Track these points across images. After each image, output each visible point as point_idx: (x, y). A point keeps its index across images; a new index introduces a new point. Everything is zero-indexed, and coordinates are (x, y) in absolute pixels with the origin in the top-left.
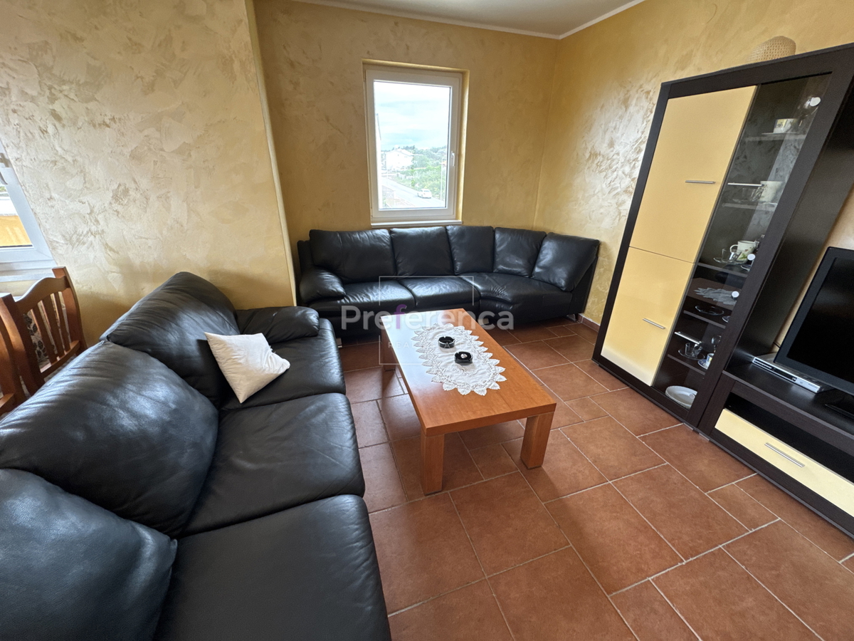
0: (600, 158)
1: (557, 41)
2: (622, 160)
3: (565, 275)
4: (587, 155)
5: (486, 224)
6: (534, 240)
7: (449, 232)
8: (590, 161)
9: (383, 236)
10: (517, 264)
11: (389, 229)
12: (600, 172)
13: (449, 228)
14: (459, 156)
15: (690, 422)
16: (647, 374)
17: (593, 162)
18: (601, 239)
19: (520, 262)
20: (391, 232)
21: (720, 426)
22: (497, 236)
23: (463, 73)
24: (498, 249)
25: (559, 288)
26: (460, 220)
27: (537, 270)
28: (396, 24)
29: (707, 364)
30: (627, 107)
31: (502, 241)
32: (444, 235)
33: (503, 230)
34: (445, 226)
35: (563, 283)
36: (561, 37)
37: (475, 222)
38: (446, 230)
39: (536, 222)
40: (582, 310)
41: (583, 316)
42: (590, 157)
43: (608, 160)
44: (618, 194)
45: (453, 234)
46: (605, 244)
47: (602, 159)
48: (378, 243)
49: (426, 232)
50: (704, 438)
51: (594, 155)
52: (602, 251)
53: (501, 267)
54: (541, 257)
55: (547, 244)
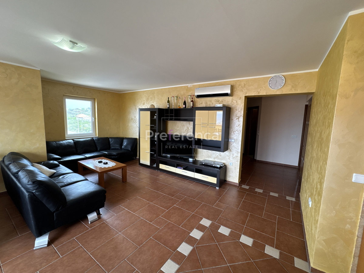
0: (133, 120)
3: (130, 147)
5: (106, 136)
6: (121, 140)
7: (94, 139)
9: (71, 142)
10: (117, 146)
11: (73, 139)
13: (94, 138)
14: (95, 119)
15: (156, 169)
16: (148, 163)
19: (118, 146)
20: (73, 141)
21: (160, 167)
22: (110, 140)
23: (95, 99)
24: (111, 143)
25: (129, 150)
26: (97, 136)
27: (123, 147)
28: (74, 87)
31: (112, 141)
32: (92, 140)
33: (111, 138)
34: (93, 138)
35: (130, 149)
37: (102, 136)
38: (93, 139)
39: (121, 135)
45: (96, 140)
48: (70, 144)
49: (87, 140)
50: (159, 171)
51: (132, 119)
52: (138, 140)
53: (112, 148)
54: (123, 143)
55: (124, 140)
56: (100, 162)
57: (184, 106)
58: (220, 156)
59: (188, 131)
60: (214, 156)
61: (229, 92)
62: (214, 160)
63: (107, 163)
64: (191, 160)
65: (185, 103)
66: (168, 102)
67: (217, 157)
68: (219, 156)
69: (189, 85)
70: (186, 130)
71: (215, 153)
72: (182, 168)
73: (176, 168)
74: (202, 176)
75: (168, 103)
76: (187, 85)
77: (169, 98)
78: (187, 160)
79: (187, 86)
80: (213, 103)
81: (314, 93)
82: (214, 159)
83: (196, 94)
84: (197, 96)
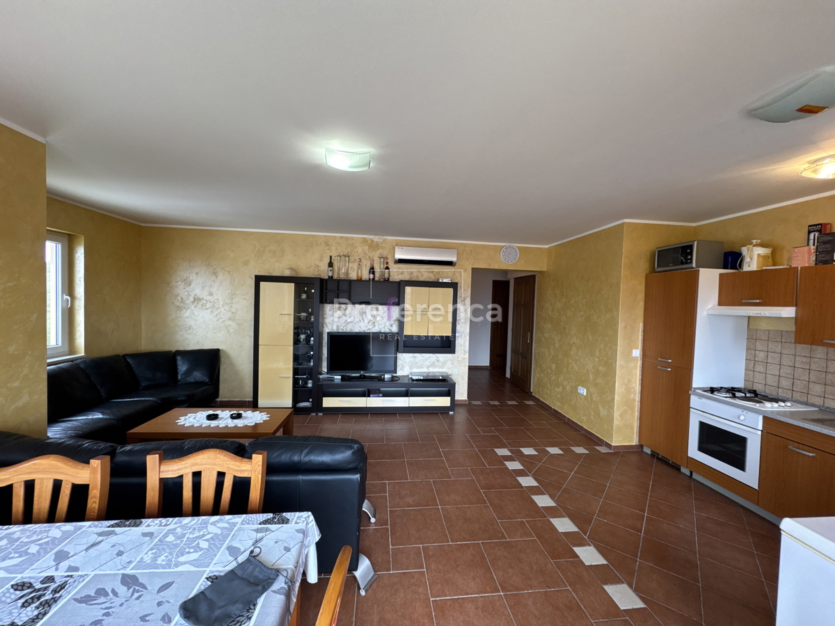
0: (203, 302)
1: (141, 226)
2: (221, 303)
4: (192, 299)
8: (196, 303)
10: (160, 377)
12: (207, 309)
13: (78, 361)
14: (72, 299)
15: (313, 412)
16: (286, 403)
17: (198, 303)
18: (220, 348)
19: (163, 375)
21: (325, 405)
22: (129, 360)
26: (81, 352)
29: (310, 385)
30: (217, 277)
31: (137, 365)
34: (72, 361)
36: (143, 225)
40: (218, 397)
41: (218, 400)
42: (195, 300)
43: (210, 302)
44: (224, 321)
46: (223, 351)
47: (205, 302)
50: (320, 415)
51: (197, 300)
52: (222, 354)
55: (179, 358)
56: (212, 417)
57: (372, 276)
58: (438, 361)
59: (374, 323)
60: (427, 363)
61: (454, 259)
62: (428, 371)
63: (239, 416)
64: (387, 376)
65: (372, 270)
66: (331, 265)
67: (433, 365)
68: (436, 362)
69: (376, 238)
70: (369, 322)
71: (430, 357)
72: (381, 395)
73: (368, 398)
74: (425, 400)
75: (331, 269)
76: (371, 237)
77: (331, 257)
78: (381, 379)
79: (372, 241)
80: (422, 275)
81: (544, 272)
82: (428, 368)
83: (398, 256)
84: (399, 260)
